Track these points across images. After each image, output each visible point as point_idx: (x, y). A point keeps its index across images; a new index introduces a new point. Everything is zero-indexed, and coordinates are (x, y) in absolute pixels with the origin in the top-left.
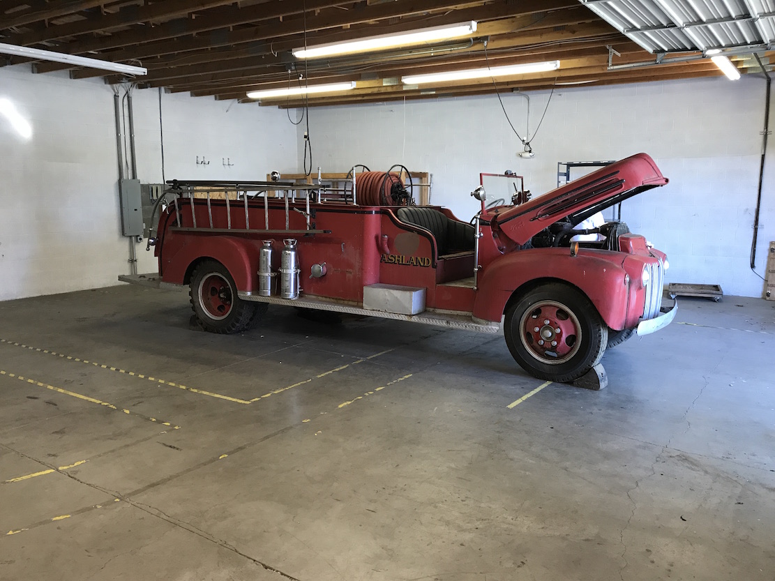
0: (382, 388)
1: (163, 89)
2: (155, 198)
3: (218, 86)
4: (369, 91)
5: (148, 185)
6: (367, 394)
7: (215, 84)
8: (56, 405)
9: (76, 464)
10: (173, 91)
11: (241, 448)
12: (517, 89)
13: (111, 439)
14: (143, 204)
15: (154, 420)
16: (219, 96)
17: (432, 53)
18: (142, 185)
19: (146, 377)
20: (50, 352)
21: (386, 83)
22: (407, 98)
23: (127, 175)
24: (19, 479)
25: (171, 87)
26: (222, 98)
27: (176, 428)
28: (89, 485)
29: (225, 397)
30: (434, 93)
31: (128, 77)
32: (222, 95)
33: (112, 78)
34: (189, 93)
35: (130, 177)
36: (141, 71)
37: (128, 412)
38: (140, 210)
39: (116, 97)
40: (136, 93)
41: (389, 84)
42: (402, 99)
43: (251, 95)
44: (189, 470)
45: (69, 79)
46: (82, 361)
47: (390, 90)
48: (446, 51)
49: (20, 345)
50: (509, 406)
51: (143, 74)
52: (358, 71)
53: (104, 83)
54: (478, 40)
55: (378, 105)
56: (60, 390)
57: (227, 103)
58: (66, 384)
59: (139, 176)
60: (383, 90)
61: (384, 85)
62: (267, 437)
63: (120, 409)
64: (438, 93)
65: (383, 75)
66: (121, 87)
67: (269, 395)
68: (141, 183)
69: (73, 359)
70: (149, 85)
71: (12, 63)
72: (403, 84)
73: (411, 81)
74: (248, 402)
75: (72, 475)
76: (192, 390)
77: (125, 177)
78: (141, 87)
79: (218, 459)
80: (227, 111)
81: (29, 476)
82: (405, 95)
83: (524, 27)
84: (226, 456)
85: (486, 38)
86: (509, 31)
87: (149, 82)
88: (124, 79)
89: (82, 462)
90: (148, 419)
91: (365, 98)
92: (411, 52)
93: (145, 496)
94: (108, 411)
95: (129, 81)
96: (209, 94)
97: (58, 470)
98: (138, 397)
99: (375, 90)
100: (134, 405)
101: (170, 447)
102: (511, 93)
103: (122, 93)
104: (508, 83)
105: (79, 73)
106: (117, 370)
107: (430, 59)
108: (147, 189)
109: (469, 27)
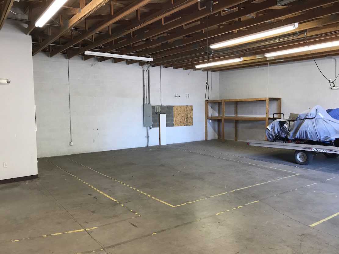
0: (241, 207)
1: (162, 66)
2: (157, 111)
3: (183, 64)
4: (251, 61)
5: (155, 106)
6: (232, 209)
7: (182, 63)
8: (97, 199)
9: (93, 228)
10: (166, 67)
11: (163, 231)
12: (328, 55)
13: (111, 218)
14: (152, 114)
15: (132, 211)
16: (185, 68)
17: (277, 41)
18: (152, 106)
19: (136, 189)
20: (104, 175)
21: (258, 57)
22: (270, 64)
23: (147, 102)
24: (70, 232)
25: (165, 65)
26: (186, 69)
27: (139, 216)
28: (94, 239)
29: (165, 203)
30: (283, 60)
31: (147, 62)
32: (186, 67)
33: (142, 63)
34: (172, 67)
35: (148, 103)
36: (150, 59)
37: (122, 205)
38: (151, 116)
39: (143, 71)
40: (151, 69)
41: (259, 58)
42: (267, 64)
43: (197, 67)
44: (137, 239)
45: (126, 65)
46: (114, 180)
47: (260, 60)
48: (285, 39)
49: (95, 171)
50: (311, 226)
51: (151, 61)
52: (243, 53)
53: (139, 65)
54: (302, 32)
55: (256, 68)
56: (101, 192)
57: (188, 71)
58: (104, 190)
59: (151, 103)
60: (257, 61)
61: (257, 58)
62: (177, 226)
63: (120, 204)
64: (285, 60)
65: (256, 54)
66: (145, 66)
67: (185, 204)
68: (152, 105)
69: (111, 179)
70: (156, 65)
71: (105, 60)
72: (266, 58)
73: (270, 55)
74: (174, 207)
75: (89, 233)
76: (153, 198)
77: (146, 103)
78: (153, 66)
79: (151, 234)
80: (188, 74)
81: (74, 231)
82: (268, 62)
83: (325, 23)
84: (155, 233)
85: (305, 31)
86: (317, 26)
87: (156, 64)
88: (146, 63)
89: (96, 227)
90: (130, 210)
91: (249, 65)
92: (267, 42)
93: (113, 250)
94: (115, 204)
95: (148, 64)
96: (181, 67)
97: (85, 230)
98: (129, 199)
99: (254, 61)
100: (126, 203)
101: (133, 225)
102: (325, 58)
103: (146, 69)
104: (323, 53)
105: (130, 62)
106: (126, 185)
107: (277, 44)
108: (154, 108)
109: (293, 26)
